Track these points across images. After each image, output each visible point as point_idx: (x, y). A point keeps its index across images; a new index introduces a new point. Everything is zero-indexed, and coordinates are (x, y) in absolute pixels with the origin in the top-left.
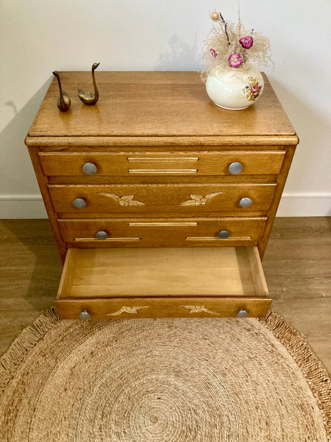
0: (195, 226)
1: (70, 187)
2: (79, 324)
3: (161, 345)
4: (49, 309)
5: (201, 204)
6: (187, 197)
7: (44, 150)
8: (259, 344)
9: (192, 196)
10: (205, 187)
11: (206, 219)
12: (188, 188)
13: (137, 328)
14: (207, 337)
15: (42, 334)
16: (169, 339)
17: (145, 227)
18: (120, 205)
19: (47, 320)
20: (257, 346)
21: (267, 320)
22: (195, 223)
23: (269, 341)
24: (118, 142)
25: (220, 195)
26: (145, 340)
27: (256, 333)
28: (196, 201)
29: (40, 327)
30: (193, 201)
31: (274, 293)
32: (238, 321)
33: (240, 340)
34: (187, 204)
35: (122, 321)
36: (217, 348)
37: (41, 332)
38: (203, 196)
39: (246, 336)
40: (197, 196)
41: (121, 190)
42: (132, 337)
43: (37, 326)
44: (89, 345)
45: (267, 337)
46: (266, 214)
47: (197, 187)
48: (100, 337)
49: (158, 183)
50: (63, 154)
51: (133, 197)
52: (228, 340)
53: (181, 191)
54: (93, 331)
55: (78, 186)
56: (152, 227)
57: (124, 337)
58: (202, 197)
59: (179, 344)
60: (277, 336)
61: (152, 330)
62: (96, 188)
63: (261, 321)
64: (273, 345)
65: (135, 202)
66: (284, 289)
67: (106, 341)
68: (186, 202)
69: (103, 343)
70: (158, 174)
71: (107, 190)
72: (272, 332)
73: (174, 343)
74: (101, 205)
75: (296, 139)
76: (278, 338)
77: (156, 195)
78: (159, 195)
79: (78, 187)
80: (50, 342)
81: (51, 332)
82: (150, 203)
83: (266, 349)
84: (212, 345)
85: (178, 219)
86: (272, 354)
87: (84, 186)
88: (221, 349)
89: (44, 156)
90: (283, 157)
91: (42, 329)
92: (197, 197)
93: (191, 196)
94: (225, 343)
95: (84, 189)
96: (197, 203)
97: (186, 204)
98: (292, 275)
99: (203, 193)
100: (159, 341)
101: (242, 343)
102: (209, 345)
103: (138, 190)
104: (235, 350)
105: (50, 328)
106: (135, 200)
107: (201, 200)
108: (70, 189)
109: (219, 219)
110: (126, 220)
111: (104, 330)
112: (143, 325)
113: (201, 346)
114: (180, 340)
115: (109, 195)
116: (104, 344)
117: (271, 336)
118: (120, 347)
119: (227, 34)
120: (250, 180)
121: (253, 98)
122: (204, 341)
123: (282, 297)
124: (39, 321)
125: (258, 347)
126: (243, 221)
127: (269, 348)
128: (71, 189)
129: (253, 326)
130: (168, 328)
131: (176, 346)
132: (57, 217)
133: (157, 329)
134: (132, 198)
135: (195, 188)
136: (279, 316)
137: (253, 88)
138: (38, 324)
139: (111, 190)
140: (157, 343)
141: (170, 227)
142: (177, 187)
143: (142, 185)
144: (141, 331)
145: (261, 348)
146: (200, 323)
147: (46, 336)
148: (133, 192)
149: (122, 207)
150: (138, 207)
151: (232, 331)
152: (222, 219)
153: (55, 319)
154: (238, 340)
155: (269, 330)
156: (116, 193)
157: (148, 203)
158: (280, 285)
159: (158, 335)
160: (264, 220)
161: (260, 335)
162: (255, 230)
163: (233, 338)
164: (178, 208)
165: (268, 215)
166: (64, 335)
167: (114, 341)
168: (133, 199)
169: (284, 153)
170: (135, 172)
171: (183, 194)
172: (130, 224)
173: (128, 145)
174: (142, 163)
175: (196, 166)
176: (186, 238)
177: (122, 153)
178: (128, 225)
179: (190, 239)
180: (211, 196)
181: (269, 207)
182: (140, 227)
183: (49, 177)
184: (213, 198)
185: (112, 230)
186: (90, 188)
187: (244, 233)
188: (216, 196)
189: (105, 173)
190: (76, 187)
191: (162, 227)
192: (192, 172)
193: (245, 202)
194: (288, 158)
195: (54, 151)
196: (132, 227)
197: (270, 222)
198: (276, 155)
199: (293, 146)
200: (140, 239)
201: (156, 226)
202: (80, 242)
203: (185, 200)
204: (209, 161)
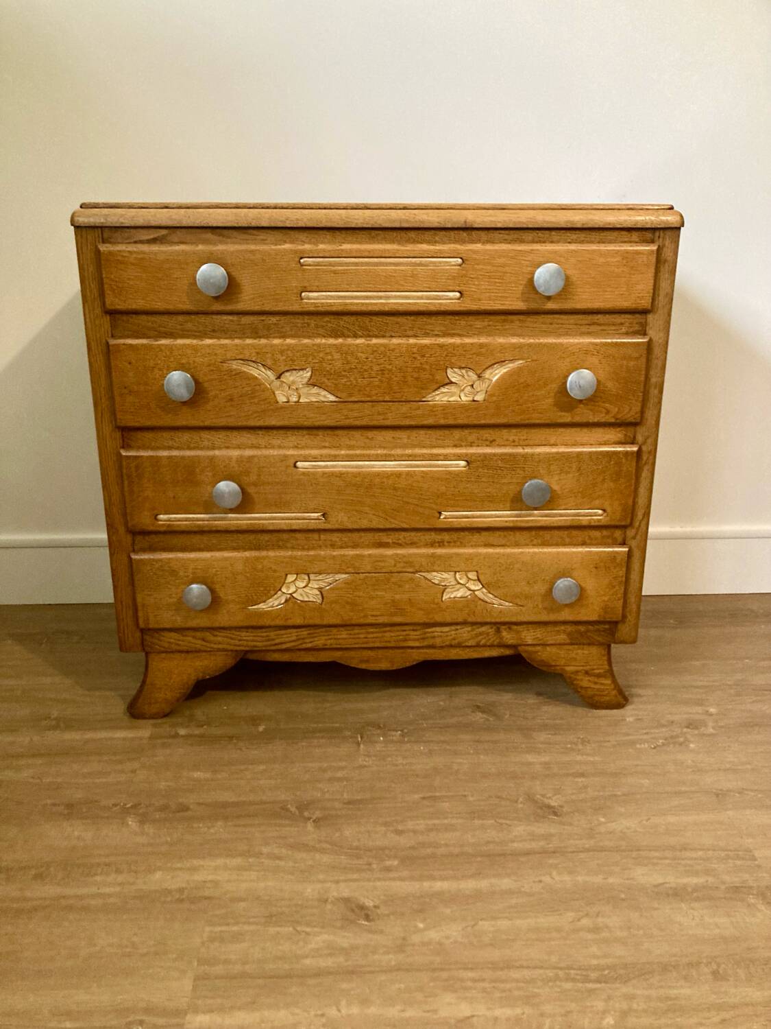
0: (462, 472)
1: (162, 345)
5: (474, 401)
6: (439, 377)
7: (112, 240)
9: (453, 375)
10: (481, 346)
11: (488, 450)
12: (441, 346)
17: (340, 475)
18: (278, 402)
22: (463, 463)
24: (281, 219)
25: (518, 372)
28: (462, 390)
30: (453, 389)
34: (441, 397)
38: (479, 372)
40: (464, 371)
41: (282, 352)
46: (634, 437)
47: (463, 345)
49: (369, 336)
50: (155, 248)
51: (309, 374)
53: (423, 356)
55: (180, 341)
56: (355, 475)
58: (474, 377)
62: (222, 346)
65: (315, 390)
68: (437, 392)
71: (247, 355)
74: (231, 400)
77: (366, 371)
78: (371, 368)
79: (180, 345)
82: (351, 395)
85: (418, 451)
87: (195, 342)
90: (654, 260)
92: (463, 376)
93: (449, 371)
95: (195, 349)
96: (464, 398)
97: (437, 398)
99: (477, 362)
103: (322, 355)
106: (313, 386)
107: (472, 386)
108: (161, 350)
109: (520, 450)
110: (291, 452)
115: (256, 372)
120: (584, 329)
126: (579, 454)
128: (163, 348)
132: (119, 442)
134: (306, 380)
139: (258, 353)
141: (398, 475)
142: (416, 345)
143: (332, 341)
148: (310, 359)
149: (282, 408)
150: (319, 407)
152: (528, 450)
156: (269, 362)
157: (343, 395)
160: (632, 453)
162: (612, 485)
164: (419, 412)
165: (640, 438)
168: (311, 384)
169: (654, 247)
170: (316, 298)
171: (428, 367)
172: (299, 464)
173: (304, 226)
174: (335, 272)
175: (458, 281)
176: (440, 513)
177: (287, 246)
178: (295, 466)
179: (450, 516)
180: (496, 374)
181: (638, 409)
182: (324, 473)
183: (112, 313)
184: (502, 378)
185: (255, 484)
186: (209, 346)
187: (586, 496)
188: (510, 374)
189: (246, 301)
190: (175, 345)
191: (378, 474)
192: (449, 299)
193: (581, 379)
194: (664, 265)
195: (135, 242)
196: (304, 474)
197: (645, 464)
198: (638, 253)
199: (674, 230)
200: (323, 515)
201: (363, 470)
202: (169, 525)
203: (435, 387)
204: (489, 267)
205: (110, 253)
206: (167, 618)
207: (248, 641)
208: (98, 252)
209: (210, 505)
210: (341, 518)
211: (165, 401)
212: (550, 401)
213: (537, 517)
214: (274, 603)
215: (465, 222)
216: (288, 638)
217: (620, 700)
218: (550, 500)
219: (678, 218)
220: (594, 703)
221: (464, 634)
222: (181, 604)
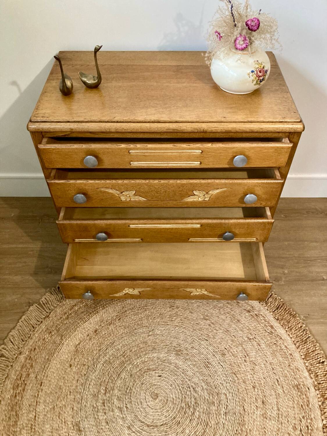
0: (198, 228)
1: (71, 183)
2: (84, 303)
3: (162, 324)
4: (55, 287)
5: (204, 200)
6: (190, 193)
8: (259, 325)
9: (196, 193)
10: (209, 184)
11: (210, 221)
12: (191, 184)
13: (139, 308)
14: (207, 318)
15: (48, 312)
16: (171, 319)
17: (148, 229)
18: (122, 200)
19: (53, 298)
20: (256, 327)
21: (268, 302)
22: (199, 225)
23: (269, 323)
25: (224, 192)
26: (147, 319)
27: (256, 315)
28: (199, 197)
29: (46, 305)
30: (196, 197)
32: (238, 302)
33: (240, 321)
34: (190, 199)
35: (126, 301)
36: (217, 328)
37: (47, 310)
38: (207, 192)
39: (246, 317)
40: (201, 192)
41: (122, 185)
42: (134, 316)
43: (43, 304)
44: (93, 323)
45: (267, 318)
47: (201, 184)
48: (104, 316)
49: (160, 179)
51: (134, 192)
52: (228, 321)
53: (183, 187)
54: (97, 309)
55: (78, 181)
56: (154, 229)
57: (127, 316)
58: (205, 193)
59: (180, 324)
60: (276, 318)
61: (154, 309)
62: (96, 184)
63: (261, 303)
64: (272, 327)
65: (136, 197)
66: (286, 271)
67: (109, 320)
68: (188, 198)
69: (107, 322)
70: (161, 166)
71: (108, 186)
72: (272, 313)
73: (175, 322)
74: (102, 200)
75: (302, 126)
76: (277, 320)
77: (158, 191)
78: (161, 190)
79: (78, 183)
80: (56, 319)
81: (57, 310)
82: (152, 198)
83: (265, 330)
84: (212, 325)
85: (180, 221)
86: (271, 336)
87: (85, 181)
88: (221, 329)
89: (44, 149)
90: (290, 150)
91: (48, 307)
92: (200, 193)
93: (194, 192)
94: (225, 324)
95: (85, 185)
96: (200, 199)
98: (295, 257)
99: (206, 189)
100: (161, 320)
101: (242, 324)
102: (209, 325)
103: (139, 186)
104: (235, 330)
105: (55, 306)
106: (136, 195)
107: (204, 196)
108: (71, 185)
110: (127, 222)
111: (107, 308)
112: (146, 304)
113: (201, 327)
114: (181, 320)
115: (110, 191)
116: (108, 323)
117: (270, 317)
118: (123, 326)
119: (233, 15)
121: (259, 82)
122: (205, 321)
123: (283, 279)
124: (46, 299)
125: (258, 328)
127: (268, 329)
129: (253, 307)
130: (170, 308)
131: (177, 326)
133: (159, 308)
134: (133, 194)
135: (198, 184)
136: (280, 298)
137: (258, 72)
138: (44, 302)
139: (112, 186)
140: (159, 322)
141: (172, 229)
142: (180, 183)
143: (143, 181)
144: (144, 310)
145: (260, 330)
146: (201, 303)
147: (52, 313)
148: (134, 188)
149: (123, 202)
150: (139, 202)
151: (233, 312)
153: (60, 298)
154: (239, 321)
155: (269, 312)
156: (117, 189)
157: (150, 199)
158: (282, 267)
159: (160, 315)
160: (271, 223)
161: (260, 316)
162: (261, 232)
163: (233, 319)
164: (181, 204)
166: (69, 313)
167: (117, 320)
168: (135, 195)
170: (135, 164)
171: (185, 190)
172: (131, 226)
174: (144, 155)
175: (200, 158)
176: (189, 239)
178: (129, 226)
179: (193, 240)
180: (215, 192)
182: (141, 228)
184: (218, 193)
185: (113, 231)
186: (91, 183)
187: (249, 235)
188: (221, 192)
189: (106, 165)
192: (196, 164)
196: (133, 228)
200: (141, 239)
201: (157, 227)
202: (79, 242)
203: (188, 196)
210: (148, 240)
212: (237, 201)
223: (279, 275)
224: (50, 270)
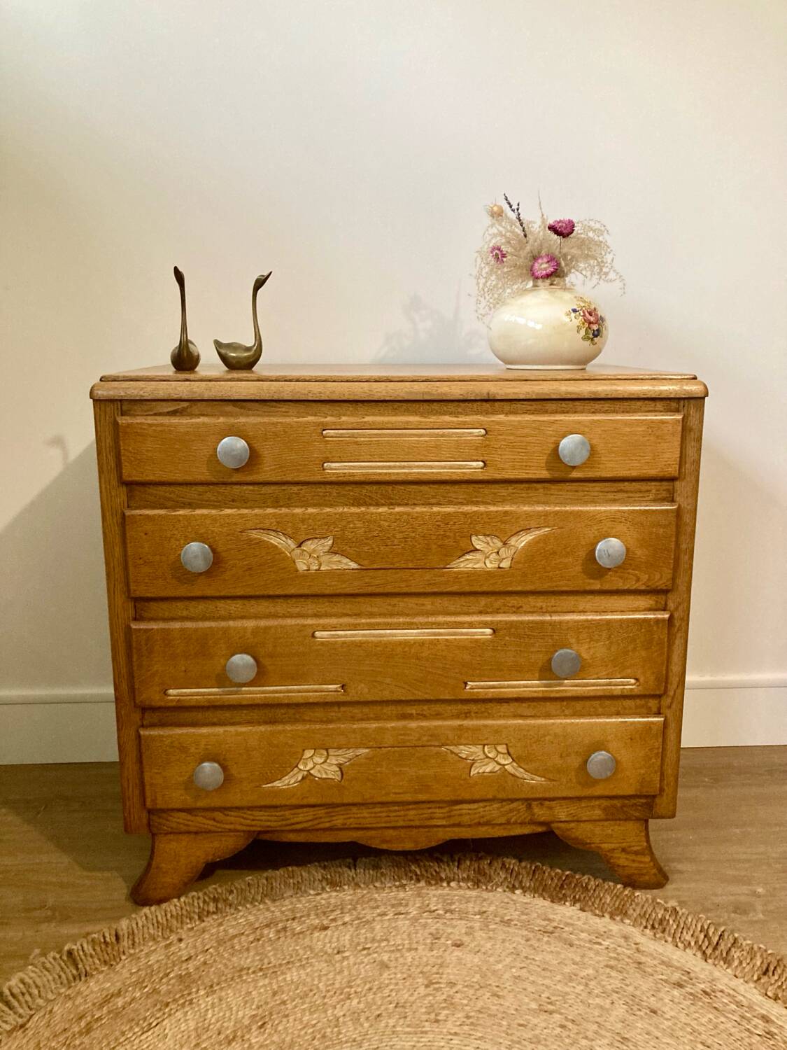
0: (487, 640)
1: (180, 515)
2: (146, 987)
3: (405, 1033)
4: (60, 952)
5: (499, 568)
6: (463, 544)
7: (132, 412)
8: (723, 1019)
9: (478, 542)
10: (506, 513)
11: (514, 618)
12: (465, 514)
13: (328, 991)
14: (551, 1007)
15: (24, 1014)
16: (433, 1016)
17: (359, 645)
18: (297, 571)
19: (45, 979)
20: (716, 1027)
21: (729, 958)
22: (488, 631)
23: (750, 1008)
24: (303, 392)
25: (544, 540)
26: (356, 1021)
27: (705, 992)
28: (487, 557)
29: (21, 998)
30: (478, 556)
31: (732, 898)
32: (640, 963)
33: (659, 1012)
34: (467, 564)
35: (283, 973)
36: (590, 1034)
37: (21, 1011)
38: (504, 539)
39: (676, 1000)
40: (488, 539)
41: (303, 521)
42: (311, 1013)
43: (12, 994)
44: (174, 1036)
45: (741, 998)
46: (666, 604)
47: (488, 513)
48: (210, 1016)
49: (392, 504)
50: (175, 420)
51: (331, 542)
52: (620, 1010)
53: (447, 524)
54: (189, 994)
55: (199, 512)
56: (377, 645)
57: (287, 1016)
58: (499, 544)
59: (466, 1028)
60: (770, 994)
61: (375, 994)
62: (242, 516)
63: (709, 961)
64: (766, 1019)
65: (336, 558)
67: (227, 1028)
68: (462, 560)
69: (219, 1034)
70: (394, 473)
71: (267, 524)
72: (752, 985)
73: (449, 1024)
74: (250, 569)
76: (775, 1000)
77: (388, 538)
78: (394, 536)
79: (198, 515)
80: (47, 1034)
81: (55, 1009)
82: (373, 562)
83: (748, 1030)
84: (570, 1025)
85: (441, 619)
86: (772, 1042)
87: (214, 512)
88: (604, 1037)
90: (680, 428)
91: (26, 1002)
92: (488, 544)
93: (474, 538)
94: (611, 1019)
95: (214, 520)
96: (489, 565)
97: (462, 565)
99: (502, 529)
100: (401, 1022)
101: (667, 1019)
102: (562, 1026)
103: (344, 523)
104: (647, 1036)
105: (51, 996)
106: (334, 553)
107: (498, 552)
108: (179, 521)
109: (547, 618)
110: (309, 621)
111: (223, 994)
112: (349, 982)
113: (537, 1032)
114: (468, 1017)
115: (275, 540)
116: (222, 1037)
117: (751, 993)
118: (273, 1042)
120: (611, 496)
121: (591, 336)
122: (545, 1016)
124: (22, 981)
125: (722, 1027)
126: (609, 622)
127: (755, 1027)
128: (181, 518)
129: (689, 973)
130: (427, 986)
131: (456, 1034)
132: (131, 613)
133: (391, 990)
134: (327, 548)
135: (482, 515)
136: (762, 946)
137: (587, 314)
138: (16, 991)
139: (278, 522)
140: (394, 1026)
141: (422, 644)
142: (439, 513)
143: (354, 510)
144: (342, 997)
145: (733, 1030)
146: (525, 970)
147: (36, 1018)
148: (332, 528)
149: (303, 576)
150: (340, 575)
151: (631, 989)
152: (556, 618)
153: (71, 978)
154: (654, 1012)
155: (742, 980)
156: (289, 531)
157: (366, 563)
159: (396, 1007)
160: (663, 620)
161: (719, 994)
162: (643, 653)
163: (635, 1008)
164: (442, 579)
165: (671, 605)
166: (93, 1016)
167: (254, 1027)
168: (332, 552)
169: (679, 417)
170: (336, 468)
171: (451, 535)
172: (318, 634)
173: (327, 398)
174: (357, 443)
175: (482, 450)
176: (466, 684)
177: (310, 418)
178: (313, 636)
179: (475, 686)
180: (522, 541)
181: (670, 576)
182: (344, 643)
183: (130, 485)
184: (529, 544)
185: (271, 656)
186: (228, 515)
187: (617, 665)
188: (536, 542)
189: (267, 471)
190: (194, 515)
191: (400, 643)
192: (473, 468)
193: (610, 548)
194: (690, 434)
195: (155, 414)
196: (322, 644)
197: (678, 630)
198: (663, 422)
199: (697, 401)
200: (343, 687)
201: (385, 639)
202: (179, 700)
203: (459, 554)
204: (512, 438)
205: (129, 426)
206: (177, 797)
207: (263, 821)
208: (116, 424)
209: (223, 680)
210: (361, 691)
211: (182, 573)
212: (579, 568)
213: (569, 687)
214: (289, 781)
215: (488, 394)
216: (303, 818)
217: (660, 880)
218: (580, 669)
219: (702, 388)
220: (632, 883)
221: (493, 811)
222: (190, 784)
223: (743, 899)
224: (49, 913)
